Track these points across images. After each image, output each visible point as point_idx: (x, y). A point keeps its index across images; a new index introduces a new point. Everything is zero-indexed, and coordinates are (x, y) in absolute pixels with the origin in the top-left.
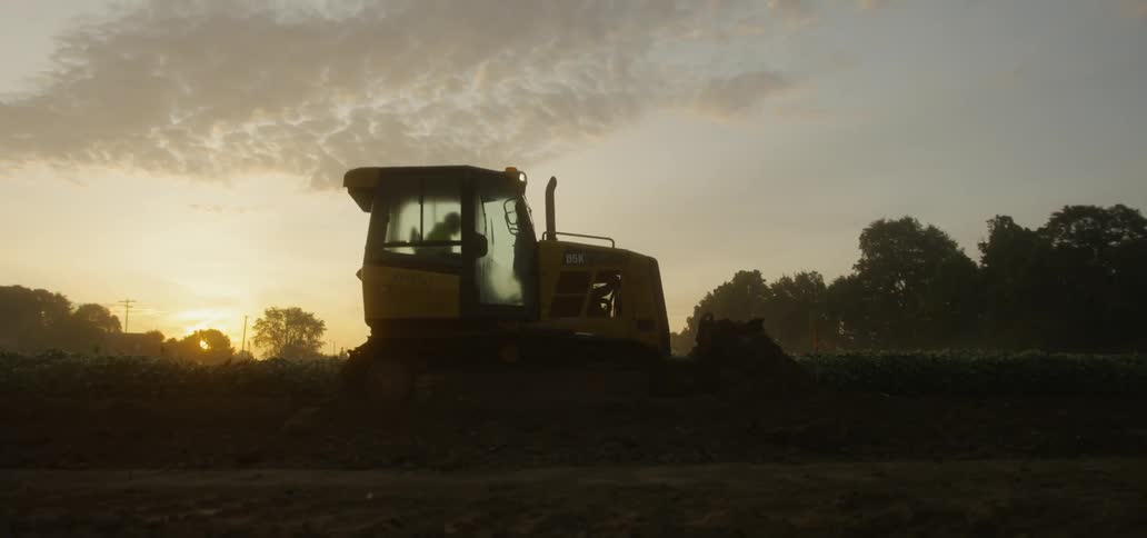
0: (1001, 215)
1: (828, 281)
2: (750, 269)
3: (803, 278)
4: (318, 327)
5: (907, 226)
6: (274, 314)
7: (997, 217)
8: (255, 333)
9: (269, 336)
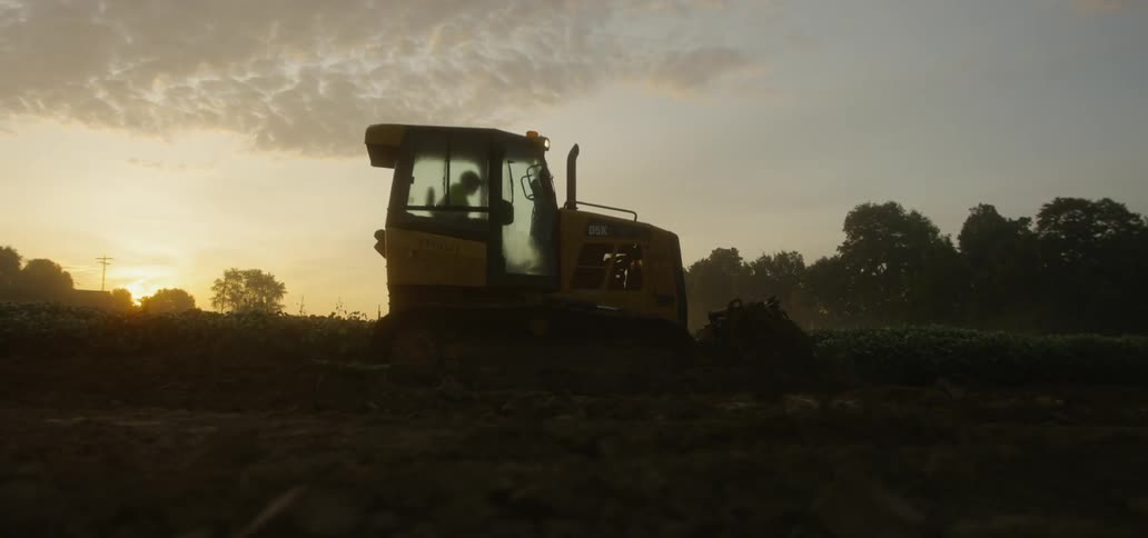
0: (983, 204)
1: (809, 262)
2: (727, 246)
3: (783, 257)
4: (278, 290)
5: (891, 210)
6: (233, 275)
7: (980, 205)
8: (213, 294)
9: (228, 297)
